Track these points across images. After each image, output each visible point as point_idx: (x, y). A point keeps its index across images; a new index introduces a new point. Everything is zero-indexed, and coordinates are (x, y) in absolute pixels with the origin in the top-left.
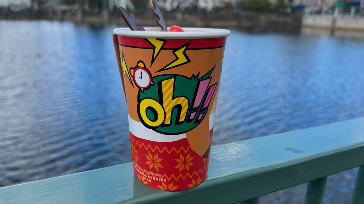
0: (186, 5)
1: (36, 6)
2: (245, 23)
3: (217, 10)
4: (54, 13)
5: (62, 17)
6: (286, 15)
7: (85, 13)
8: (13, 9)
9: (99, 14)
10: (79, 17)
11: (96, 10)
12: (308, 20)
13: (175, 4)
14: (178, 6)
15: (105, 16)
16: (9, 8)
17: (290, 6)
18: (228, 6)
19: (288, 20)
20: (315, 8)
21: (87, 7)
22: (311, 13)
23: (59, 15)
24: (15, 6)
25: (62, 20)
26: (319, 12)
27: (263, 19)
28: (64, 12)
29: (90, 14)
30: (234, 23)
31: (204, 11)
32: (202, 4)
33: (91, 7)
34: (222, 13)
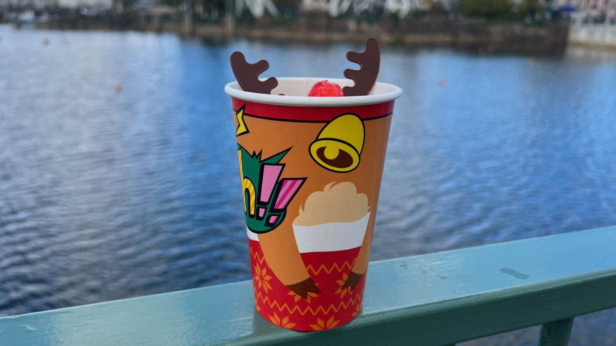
0: (365, 6)
1: (120, 8)
2: (465, 38)
3: (416, 14)
4: (149, 18)
5: (160, 26)
6: (540, 24)
7: (196, 19)
8: (85, 12)
9: (219, 22)
10: (187, 25)
11: (215, 14)
12: (580, 34)
13: (346, 6)
14: (351, 8)
15: (229, 23)
16: (78, 10)
17: (549, 9)
18: (437, 10)
19: (542, 32)
20: (595, 13)
21: (200, 9)
22: (586, 21)
23: (156, 23)
24: (88, 8)
25: (160, 31)
26: (600, 20)
27: (497, 30)
28: (165, 18)
29: (204, 21)
30: (447, 38)
31: (395, 16)
32: (391, 5)
33: (208, 10)
34: (426, 20)
